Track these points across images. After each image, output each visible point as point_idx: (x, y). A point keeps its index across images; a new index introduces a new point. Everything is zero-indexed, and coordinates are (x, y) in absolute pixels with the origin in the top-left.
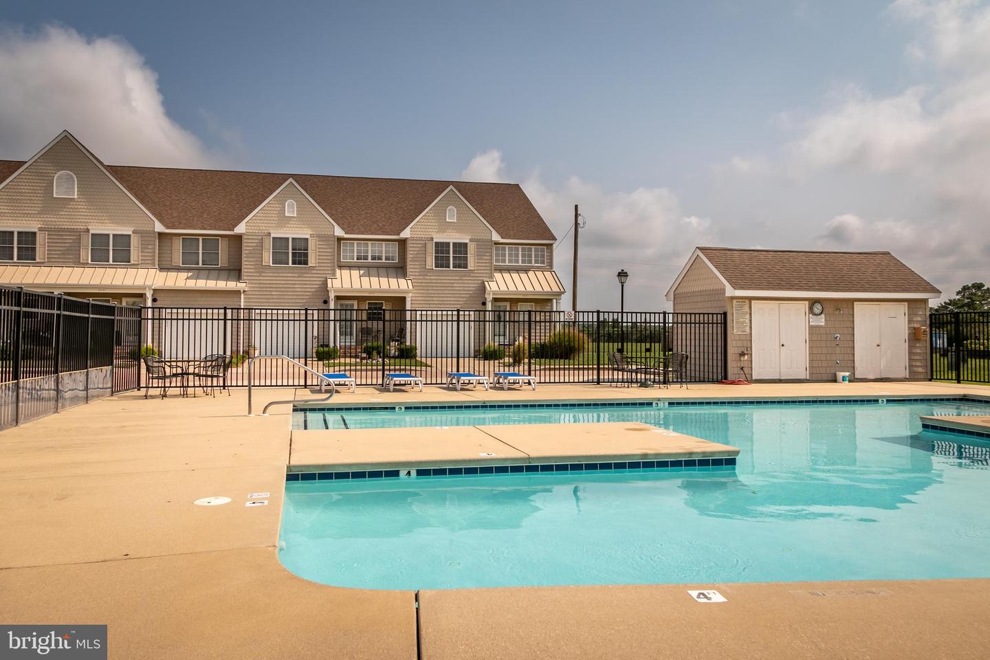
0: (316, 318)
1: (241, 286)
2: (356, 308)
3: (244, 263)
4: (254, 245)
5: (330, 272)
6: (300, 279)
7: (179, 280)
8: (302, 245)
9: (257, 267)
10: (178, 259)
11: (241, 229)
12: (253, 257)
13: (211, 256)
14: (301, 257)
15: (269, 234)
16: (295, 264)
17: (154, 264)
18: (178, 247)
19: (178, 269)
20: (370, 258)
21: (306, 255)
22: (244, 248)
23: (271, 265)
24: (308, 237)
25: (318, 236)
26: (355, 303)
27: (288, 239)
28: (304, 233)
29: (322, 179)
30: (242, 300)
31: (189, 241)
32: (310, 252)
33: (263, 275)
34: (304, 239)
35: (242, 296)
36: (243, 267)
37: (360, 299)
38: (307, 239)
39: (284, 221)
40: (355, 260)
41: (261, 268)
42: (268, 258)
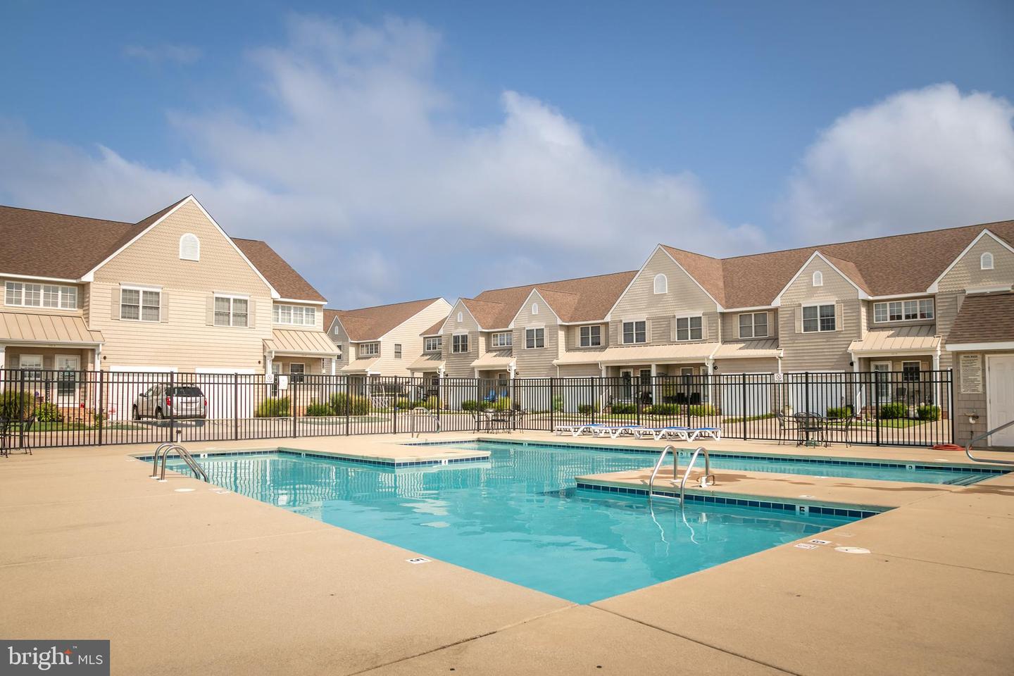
0: (843, 381)
1: (780, 353)
2: (890, 370)
3: (780, 332)
4: (788, 315)
5: (856, 335)
6: (828, 343)
7: (734, 351)
8: (830, 312)
9: (791, 335)
10: (737, 333)
11: (777, 303)
12: (787, 327)
13: (761, 327)
14: (828, 323)
15: (800, 305)
16: (824, 330)
17: (717, 339)
18: (736, 323)
19: (737, 341)
20: (903, 317)
21: (833, 321)
22: (780, 319)
23: (803, 332)
24: (834, 303)
25: (843, 302)
26: (890, 364)
27: (816, 307)
28: (830, 300)
29: (856, 245)
30: (780, 365)
31: (744, 316)
32: (836, 317)
33: (796, 342)
34: (831, 306)
35: (780, 361)
36: (780, 336)
37: (895, 360)
38: (833, 306)
39: (812, 291)
40: (889, 321)
41: (795, 336)
42: (799, 326)
